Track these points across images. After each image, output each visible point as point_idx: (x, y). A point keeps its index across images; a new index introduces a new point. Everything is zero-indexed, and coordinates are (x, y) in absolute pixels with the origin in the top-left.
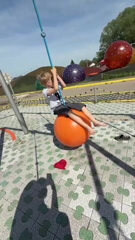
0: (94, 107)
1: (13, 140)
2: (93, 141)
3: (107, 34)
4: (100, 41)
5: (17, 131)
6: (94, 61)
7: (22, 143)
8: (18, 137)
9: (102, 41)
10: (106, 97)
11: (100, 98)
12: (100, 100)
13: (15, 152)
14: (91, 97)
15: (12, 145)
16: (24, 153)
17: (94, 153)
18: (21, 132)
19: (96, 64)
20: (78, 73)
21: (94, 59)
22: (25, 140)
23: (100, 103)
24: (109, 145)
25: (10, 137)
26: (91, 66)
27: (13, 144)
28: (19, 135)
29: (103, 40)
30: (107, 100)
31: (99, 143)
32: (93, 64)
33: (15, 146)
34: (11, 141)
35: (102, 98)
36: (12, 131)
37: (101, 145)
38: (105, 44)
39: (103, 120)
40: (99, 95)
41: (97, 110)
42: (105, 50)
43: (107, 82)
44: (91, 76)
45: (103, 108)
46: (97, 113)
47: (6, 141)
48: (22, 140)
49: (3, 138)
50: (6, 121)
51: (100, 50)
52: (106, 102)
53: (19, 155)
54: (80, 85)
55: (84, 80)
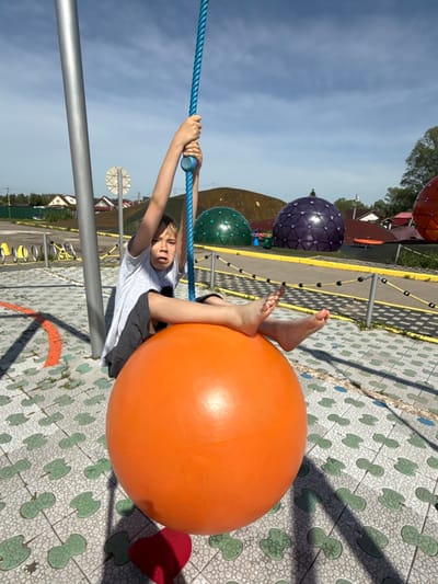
0: (357, 340)
1: (48, 364)
2: (335, 482)
3: (432, 147)
4: (409, 161)
5: (74, 340)
6: (378, 208)
7: (66, 386)
8: (65, 358)
9: (414, 163)
10: (403, 319)
11: (381, 314)
12: (383, 323)
13: (27, 411)
14: (351, 302)
15: (33, 382)
16: (50, 430)
17: (330, 550)
18: (86, 345)
19: (381, 218)
20: (322, 225)
21: (378, 205)
22: (85, 376)
23: (380, 333)
24: (409, 534)
25: (44, 349)
26: (365, 219)
27: (39, 377)
28: (73, 354)
29: (418, 161)
30: (407, 328)
31: (362, 504)
32: (372, 217)
33: (41, 386)
34: (39, 366)
35: (390, 318)
36: (62, 331)
37: (366, 519)
38: (423, 171)
39: (390, 403)
40: (382, 306)
41: (368, 355)
42: (419, 186)
43: (412, 275)
44: (361, 246)
45: (393, 354)
46: (366, 364)
47: (23, 360)
48: (74, 374)
49: (24, 345)
50: (62, 297)
51: (403, 182)
52: (404, 334)
53: (31, 428)
54: (320, 259)
55: (336, 250)
